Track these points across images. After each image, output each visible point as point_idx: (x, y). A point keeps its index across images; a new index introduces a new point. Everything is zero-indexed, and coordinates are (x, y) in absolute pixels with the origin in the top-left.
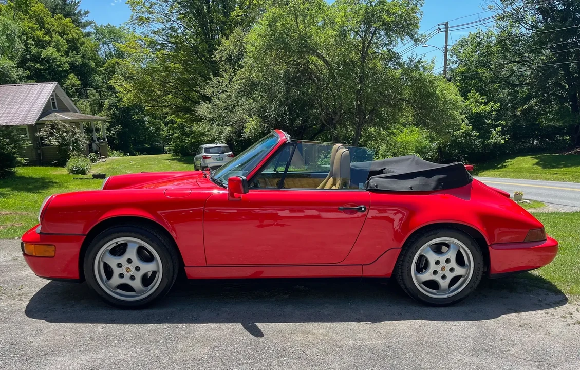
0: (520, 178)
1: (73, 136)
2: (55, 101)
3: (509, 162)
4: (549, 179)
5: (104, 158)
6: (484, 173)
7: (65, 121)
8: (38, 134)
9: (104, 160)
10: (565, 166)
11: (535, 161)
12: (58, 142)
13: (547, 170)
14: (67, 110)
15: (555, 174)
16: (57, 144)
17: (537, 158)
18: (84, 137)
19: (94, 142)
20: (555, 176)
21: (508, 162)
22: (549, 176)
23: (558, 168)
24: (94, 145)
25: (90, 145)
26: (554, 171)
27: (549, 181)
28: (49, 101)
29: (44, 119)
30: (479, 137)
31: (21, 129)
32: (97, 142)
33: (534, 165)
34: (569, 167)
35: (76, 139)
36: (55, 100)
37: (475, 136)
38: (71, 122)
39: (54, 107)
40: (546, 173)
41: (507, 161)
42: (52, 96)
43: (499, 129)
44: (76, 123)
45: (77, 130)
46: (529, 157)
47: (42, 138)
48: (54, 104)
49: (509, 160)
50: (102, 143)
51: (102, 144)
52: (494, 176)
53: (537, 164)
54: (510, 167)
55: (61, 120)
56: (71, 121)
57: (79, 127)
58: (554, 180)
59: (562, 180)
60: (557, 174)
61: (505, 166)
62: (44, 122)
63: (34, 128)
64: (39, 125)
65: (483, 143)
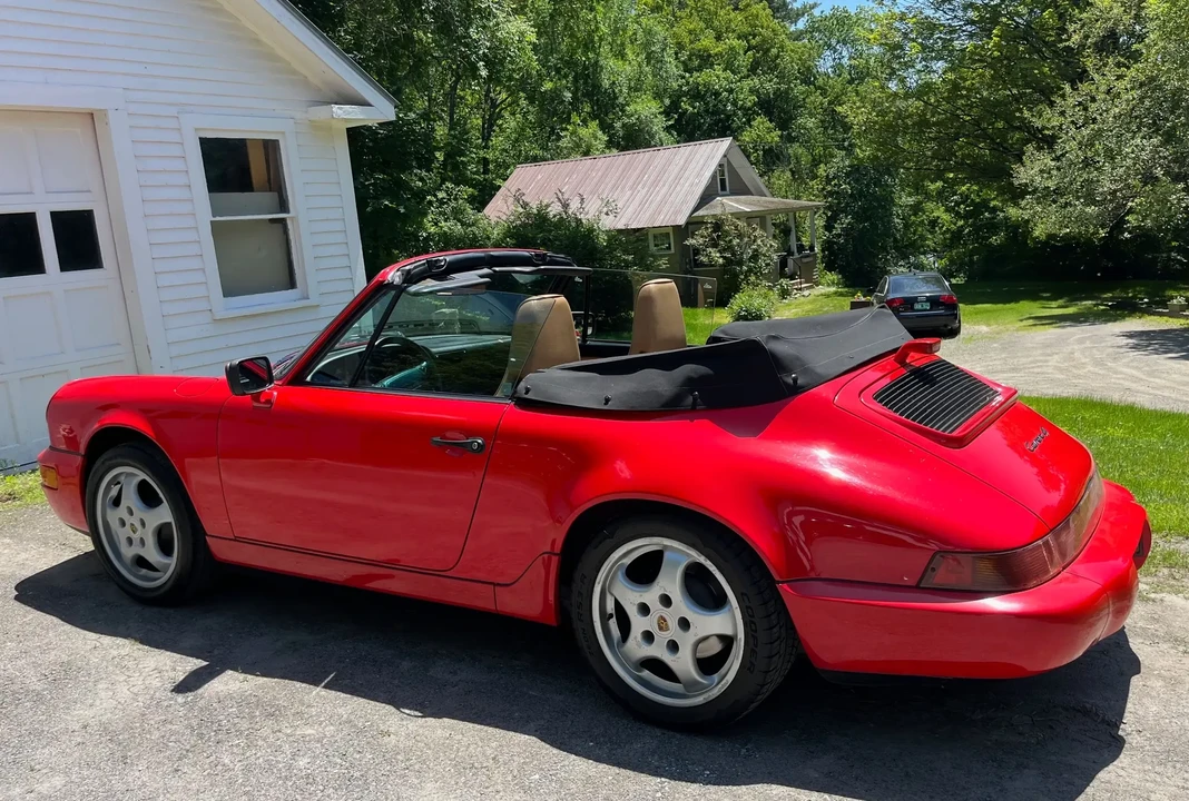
1: (749, 245)
2: (726, 177)
5: (807, 288)
7: (738, 215)
8: (690, 242)
9: (806, 293)
12: (724, 258)
14: (746, 192)
16: (721, 261)
18: (771, 246)
19: (790, 253)
24: (790, 262)
25: (783, 263)
28: (714, 177)
29: (700, 213)
31: (661, 234)
32: (797, 255)
35: (756, 250)
36: (726, 174)
38: (749, 217)
39: (723, 188)
42: (720, 165)
44: (759, 218)
45: (758, 232)
47: (697, 251)
48: (723, 181)
50: (807, 256)
51: (805, 260)
55: (732, 214)
56: (749, 215)
57: (763, 227)
62: (700, 220)
63: (682, 232)
64: (693, 224)
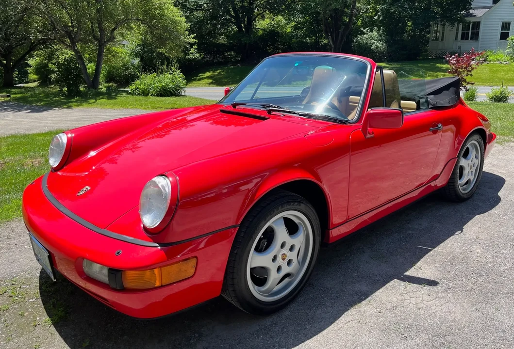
43: (195, 47)
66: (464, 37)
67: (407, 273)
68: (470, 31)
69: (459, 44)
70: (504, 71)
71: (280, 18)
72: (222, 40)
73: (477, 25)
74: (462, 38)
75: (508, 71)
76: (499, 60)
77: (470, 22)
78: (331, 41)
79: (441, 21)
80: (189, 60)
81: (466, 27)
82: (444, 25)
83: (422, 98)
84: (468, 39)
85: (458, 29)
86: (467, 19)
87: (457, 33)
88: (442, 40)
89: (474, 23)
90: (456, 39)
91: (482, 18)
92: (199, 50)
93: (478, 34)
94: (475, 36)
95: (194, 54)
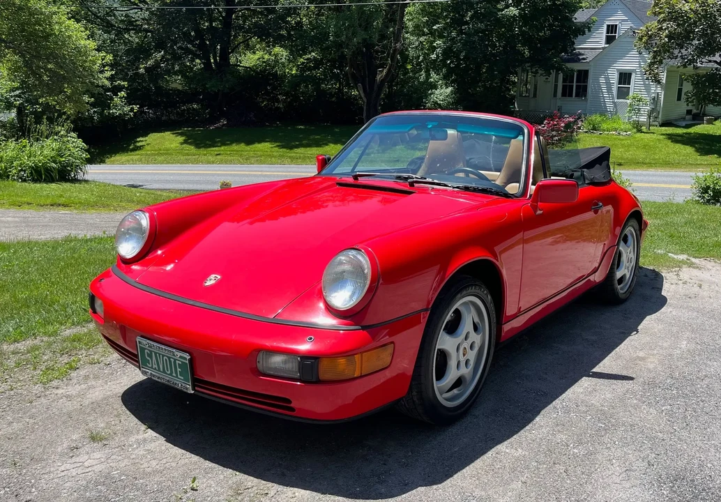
0: (172, 163)
3: (142, 141)
4: (213, 163)
6: (113, 159)
10: (224, 144)
11: (181, 139)
13: (202, 151)
15: (217, 155)
17: (181, 134)
20: (218, 157)
21: (140, 141)
22: (211, 158)
23: (214, 147)
26: (213, 150)
27: (215, 165)
30: (93, 105)
33: (182, 144)
34: (228, 144)
37: (88, 103)
40: (205, 155)
41: (138, 139)
43: (123, 94)
46: (169, 133)
49: (141, 139)
52: (134, 162)
53: (185, 142)
54: (147, 148)
58: (221, 162)
59: (231, 162)
60: (219, 154)
61: (140, 148)
65: (101, 114)
66: (567, 92)
67: (594, 370)
68: (575, 84)
69: (559, 103)
70: (623, 146)
71: (277, 49)
72: (177, 83)
73: (584, 75)
74: (564, 94)
75: (629, 146)
76: (616, 130)
77: (573, 71)
78: (361, 92)
79: (531, 67)
80: (113, 117)
81: (568, 78)
82: (536, 72)
83: (575, 171)
84: (572, 96)
85: (556, 80)
86: (570, 65)
87: (556, 86)
88: (535, 95)
89: (580, 72)
90: (555, 95)
91: (590, 63)
92: (130, 100)
93: (585, 89)
94: (582, 92)
95: (120, 106)
